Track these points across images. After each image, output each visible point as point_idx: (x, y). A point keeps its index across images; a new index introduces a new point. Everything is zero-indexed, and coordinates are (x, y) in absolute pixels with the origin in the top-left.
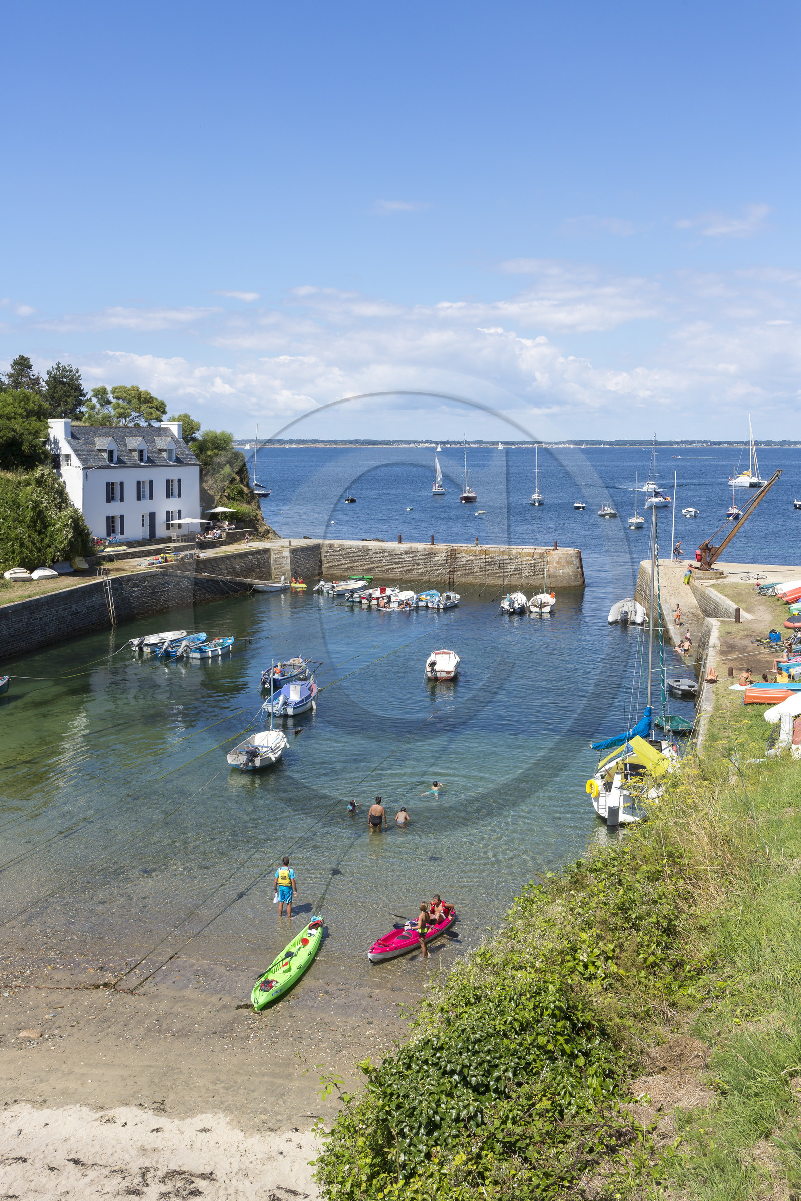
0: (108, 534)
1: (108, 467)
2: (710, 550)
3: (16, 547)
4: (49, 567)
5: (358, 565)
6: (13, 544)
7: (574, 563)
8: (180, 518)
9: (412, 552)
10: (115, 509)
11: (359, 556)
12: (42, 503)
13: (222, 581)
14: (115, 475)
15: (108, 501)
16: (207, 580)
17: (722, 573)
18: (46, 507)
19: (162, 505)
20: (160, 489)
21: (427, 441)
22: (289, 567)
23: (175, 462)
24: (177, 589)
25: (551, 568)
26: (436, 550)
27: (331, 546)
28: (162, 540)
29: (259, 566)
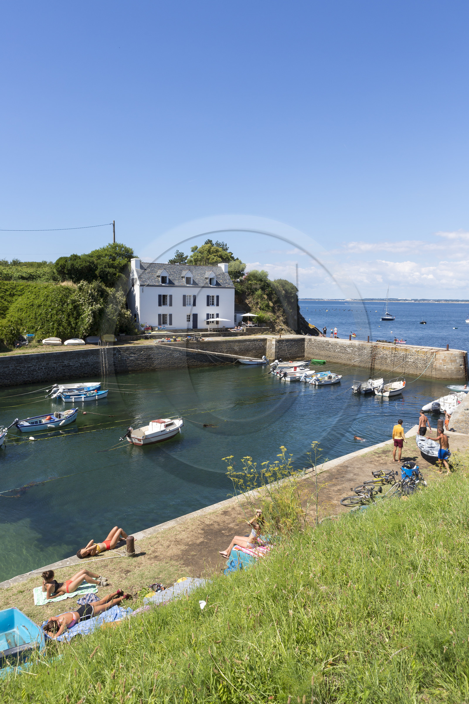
0: (159, 325)
1: (161, 286)
3: (56, 325)
4: (81, 338)
5: (322, 353)
6: (53, 324)
10: (165, 310)
11: (323, 347)
12: (79, 301)
13: (210, 355)
14: (167, 291)
15: (160, 305)
16: (197, 354)
18: (82, 304)
19: (203, 310)
20: (202, 301)
23: (215, 285)
24: (170, 357)
25: (438, 364)
26: (366, 346)
27: (310, 340)
28: (202, 330)
29: (255, 349)
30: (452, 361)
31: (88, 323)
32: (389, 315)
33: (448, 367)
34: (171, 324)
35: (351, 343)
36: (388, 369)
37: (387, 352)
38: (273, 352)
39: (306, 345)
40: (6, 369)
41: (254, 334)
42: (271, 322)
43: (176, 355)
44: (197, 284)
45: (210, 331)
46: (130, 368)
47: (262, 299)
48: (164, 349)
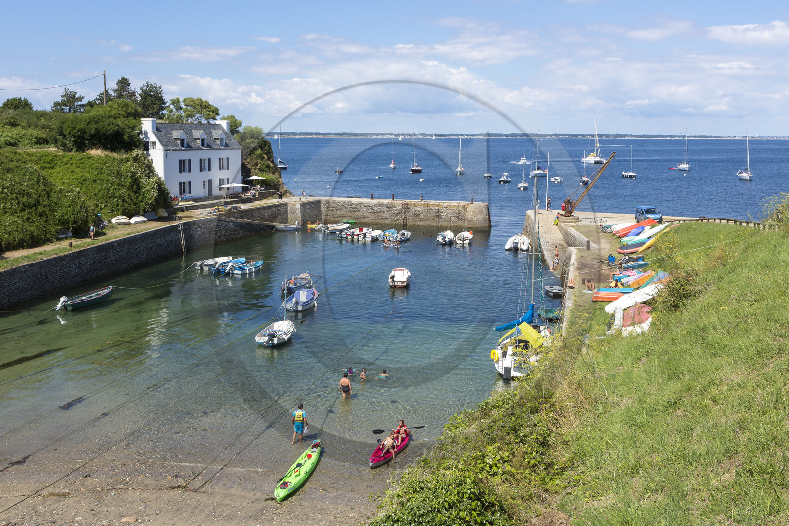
0: (181, 194)
1: (181, 150)
2: (570, 203)
3: (120, 202)
4: (142, 215)
5: (345, 214)
6: (118, 200)
7: (484, 212)
8: (228, 183)
9: (380, 205)
10: (185, 177)
11: (345, 208)
12: (137, 173)
13: (256, 224)
14: (186, 155)
15: (181, 172)
16: (246, 223)
17: (578, 218)
18: (140, 176)
19: (216, 175)
20: (215, 165)
21: (390, 134)
22: (299, 215)
23: (225, 146)
24: (227, 229)
25: (469, 216)
26: (396, 204)
27: (328, 201)
28: (217, 198)
30: (481, 212)
31: (153, 197)
34: (190, 193)
35: (379, 202)
37: (418, 209)
39: (322, 207)
41: (265, 198)
42: (275, 185)
45: (227, 198)
47: (262, 159)
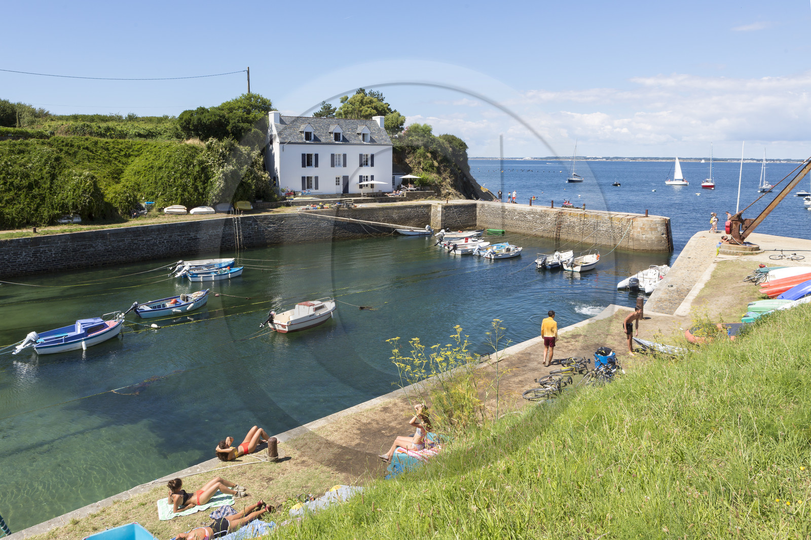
0: (304, 188)
1: (305, 143)
2: (743, 222)
3: (180, 191)
4: (210, 206)
7: (659, 229)
9: (533, 213)
10: (310, 172)
11: (499, 214)
12: (208, 162)
13: (364, 225)
14: (311, 149)
15: (304, 166)
17: (758, 249)
18: (211, 165)
20: (353, 161)
23: (370, 142)
24: (316, 227)
25: (635, 233)
26: (550, 212)
27: (483, 206)
28: (354, 195)
29: (417, 216)
30: (652, 229)
31: (218, 187)
32: (577, 176)
33: (648, 236)
34: (317, 188)
35: (532, 209)
36: (576, 239)
37: (575, 220)
38: (439, 221)
39: (477, 212)
40: (121, 244)
41: (416, 199)
42: (436, 185)
43: (324, 224)
44: (348, 141)
45: (364, 196)
46: (268, 241)
47: (425, 157)
48: (309, 218)
